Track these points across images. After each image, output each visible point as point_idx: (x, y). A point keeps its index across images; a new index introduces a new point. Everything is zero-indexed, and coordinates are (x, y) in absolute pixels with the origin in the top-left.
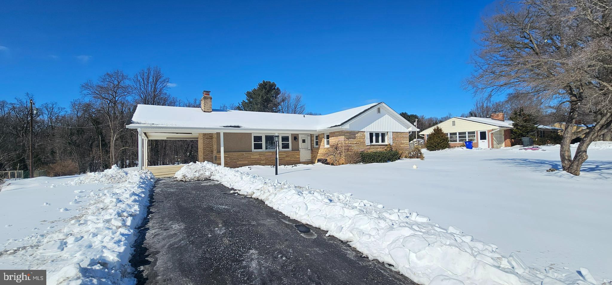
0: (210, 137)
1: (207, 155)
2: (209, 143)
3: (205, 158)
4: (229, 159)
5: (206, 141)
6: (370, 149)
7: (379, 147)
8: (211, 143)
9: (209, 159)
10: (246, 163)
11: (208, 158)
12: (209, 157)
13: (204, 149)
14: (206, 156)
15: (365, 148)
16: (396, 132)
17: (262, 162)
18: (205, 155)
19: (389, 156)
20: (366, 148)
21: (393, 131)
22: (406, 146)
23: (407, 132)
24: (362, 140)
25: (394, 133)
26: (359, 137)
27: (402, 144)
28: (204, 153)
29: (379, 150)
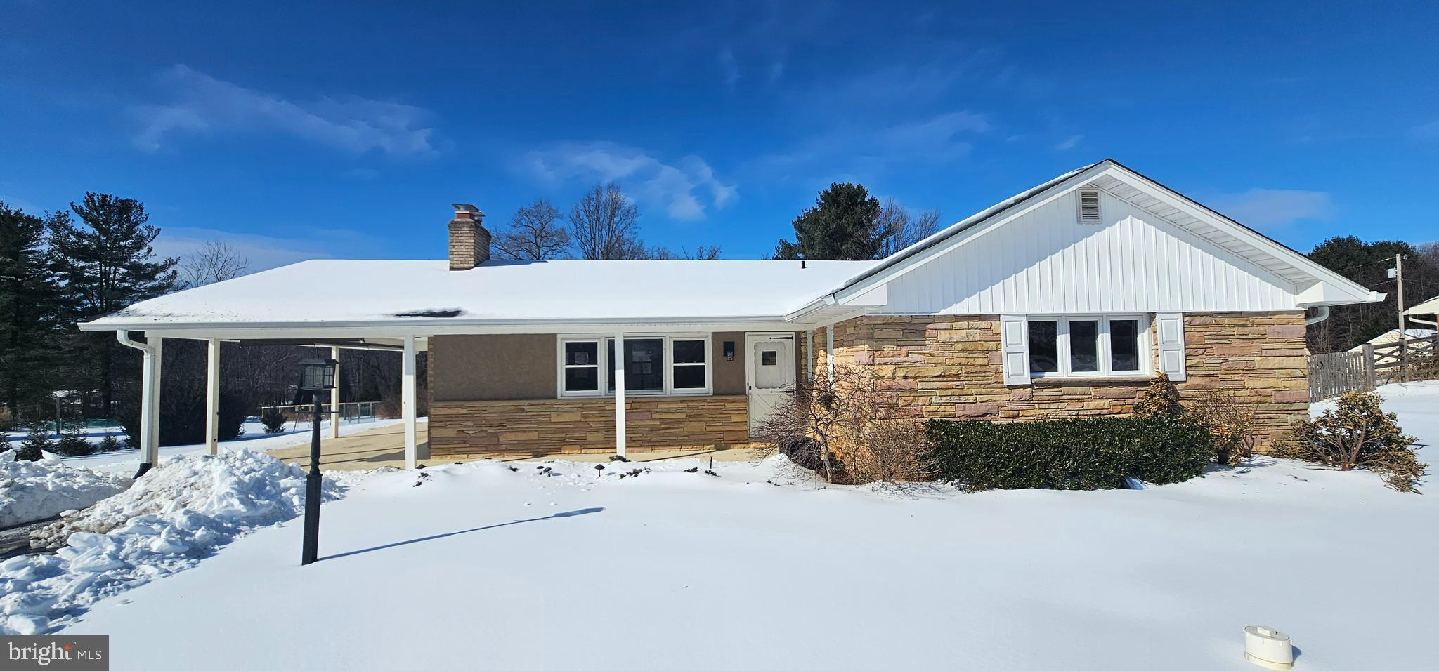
6: (1029, 402)
7: (1093, 392)
15: (997, 398)
16: (1212, 314)
17: (590, 437)
19: (1137, 454)
20: (1005, 398)
21: (1191, 309)
22: (1282, 384)
23: (1293, 308)
24: (980, 361)
25: (1198, 320)
26: (960, 346)
27: (1253, 373)
29: (1091, 408)
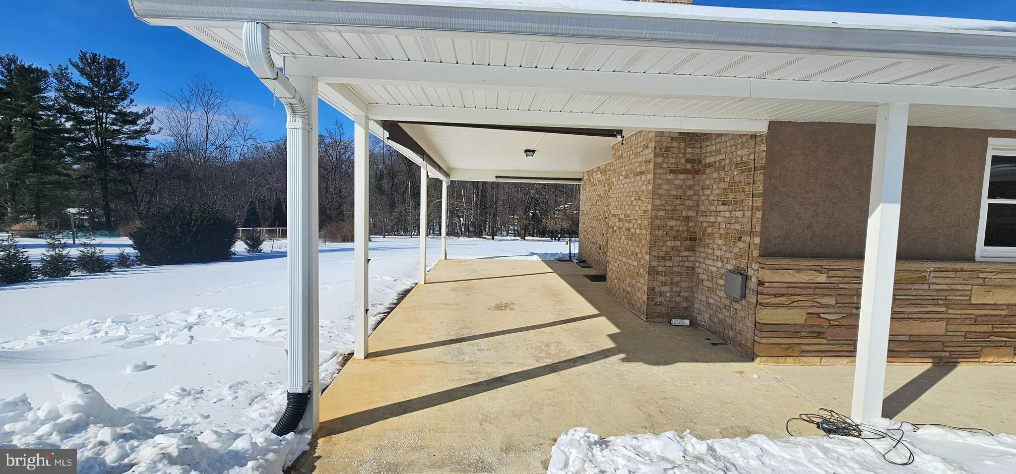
0: (689, 166)
1: (667, 257)
2: (680, 192)
3: (660, 269)
4: (831, 301)
5: (669, 182)
8: (689, 198)
9: (677, 279)
10: (938, 332)
11: (672, 273)
12: (676, 269)
13: (657, 222)
14: (663, 258)
18: (658, 258)
28: (653, 244)
